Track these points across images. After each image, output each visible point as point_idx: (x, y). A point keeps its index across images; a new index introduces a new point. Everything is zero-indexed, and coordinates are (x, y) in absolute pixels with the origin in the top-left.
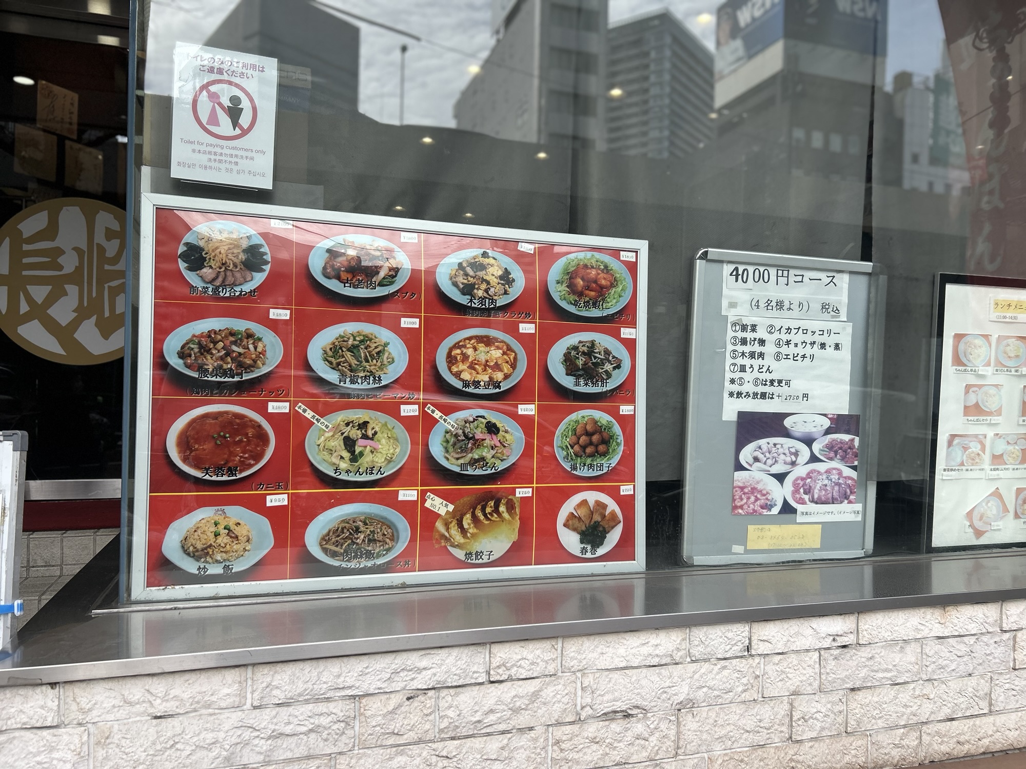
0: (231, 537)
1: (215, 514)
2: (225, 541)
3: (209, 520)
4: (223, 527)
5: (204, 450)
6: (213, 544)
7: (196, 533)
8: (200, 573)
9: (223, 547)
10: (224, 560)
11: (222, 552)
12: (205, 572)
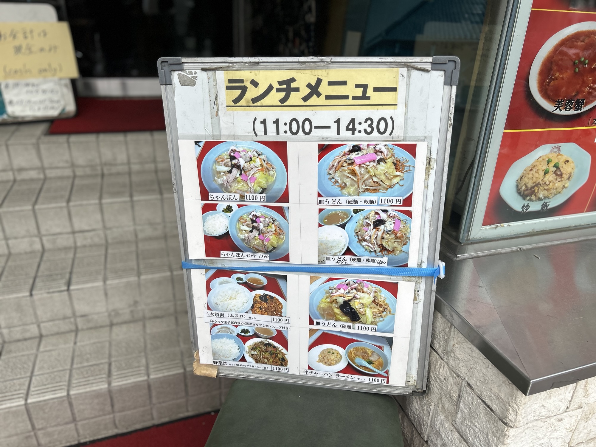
0: (557, 175)
1: (551, 151)
2: (551, 179)
3: (544, 157)
4: (553, 165)
5: (563, 78)
6: (541, 182)
7: (531, 172)
8: (523, 210)
9: (547, 185)
10: (545, 198)
11: (545, 189)
12: (527, 210)
